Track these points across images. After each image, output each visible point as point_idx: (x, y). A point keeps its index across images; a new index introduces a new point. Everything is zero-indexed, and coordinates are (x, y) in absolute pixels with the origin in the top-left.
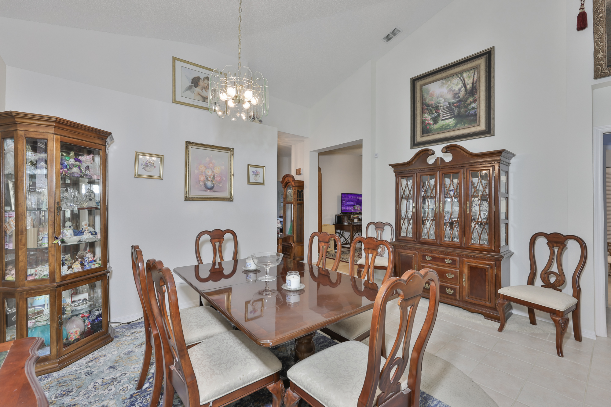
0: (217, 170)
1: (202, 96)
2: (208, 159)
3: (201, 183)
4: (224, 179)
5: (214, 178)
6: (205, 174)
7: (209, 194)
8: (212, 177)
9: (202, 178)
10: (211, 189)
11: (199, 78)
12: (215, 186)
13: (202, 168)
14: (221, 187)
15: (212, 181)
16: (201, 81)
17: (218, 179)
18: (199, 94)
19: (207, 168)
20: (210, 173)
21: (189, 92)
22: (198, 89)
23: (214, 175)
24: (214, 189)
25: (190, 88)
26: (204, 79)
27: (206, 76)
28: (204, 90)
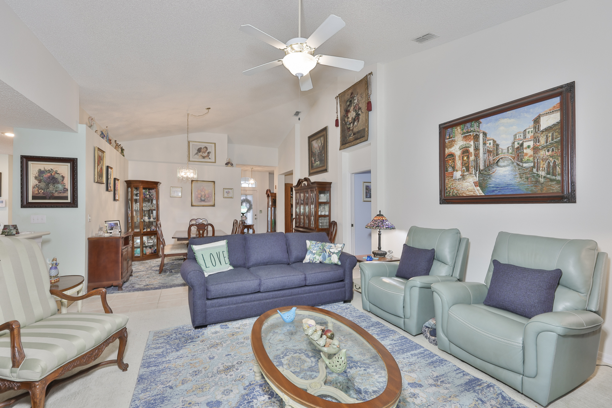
0: (207, 192)
1: (203, 156)
2: (202, 187)
3: (199, 198)
4: (210, 196)
5: (205, 196)
6: (201, 194)
7: (203, 203)
8: (204, 195)
9: (199, 196)
10: (204, 201)
11: (201, 148)
12: (206, 199)
13: (199, 192)
14: (209, 200)
15: (204, 197)
16: (202, 149)
17: (207, 196)
18: (201, 156)
19: (202, 191)
20: (203, 194)
21: (196, 155)
22: (201, 153)
23: (205, 195)
24: (205, 201)
25: (197, 154)
26: (204, 148)
27: (204, 146)
28: (204, 153)
